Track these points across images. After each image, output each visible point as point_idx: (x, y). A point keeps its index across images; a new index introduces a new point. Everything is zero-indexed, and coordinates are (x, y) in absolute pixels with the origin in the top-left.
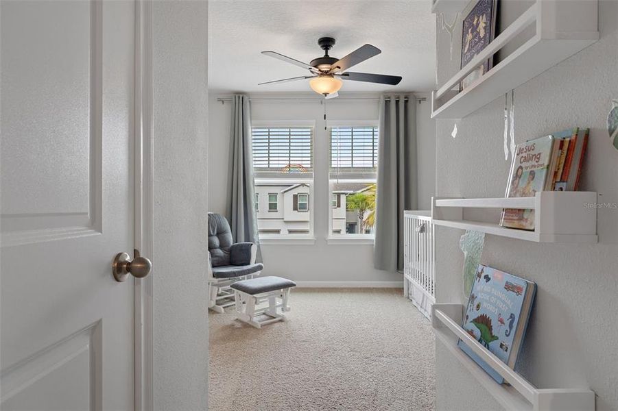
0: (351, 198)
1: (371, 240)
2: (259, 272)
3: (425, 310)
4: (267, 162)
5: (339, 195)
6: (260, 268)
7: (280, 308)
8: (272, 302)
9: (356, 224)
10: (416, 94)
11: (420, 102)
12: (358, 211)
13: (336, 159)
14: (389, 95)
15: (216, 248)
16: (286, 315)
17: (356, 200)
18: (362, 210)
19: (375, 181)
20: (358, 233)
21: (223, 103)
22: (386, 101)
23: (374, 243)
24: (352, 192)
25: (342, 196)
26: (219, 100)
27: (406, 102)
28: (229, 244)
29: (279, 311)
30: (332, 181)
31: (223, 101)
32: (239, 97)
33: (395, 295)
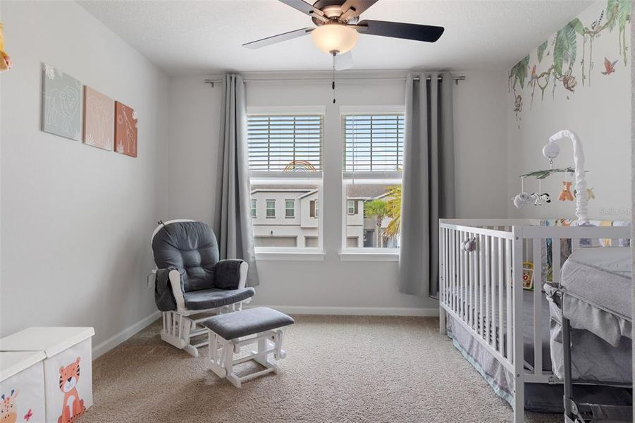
0: (369, 204)
1: (397, 256)
2: (250, 298)
3: (476, 361)
4: (267, 158)
5: (356, 202)
6: (250, 294)
7: (273, 354)
8: (262, 346)
9: (373, 231)
10: (452, 72)
11: (457, 83)
12: (376, 217)
13: (351, 154)
14: (418, 74)
15: (195, 266)
16: (279, 364)
17: (373, 207)
18: (380, 217)
19: (400, 181)
20: (375, 247)
21: (213, 86)
22: (414, 81)
23: (399, 261)
24: (369, 198)
25: (359, 202)
26: (207, 81)
27: (440, 82)
28: (214, 261)
29: (270, 359)
30: (346, 182)
31: (212, 83)
32: (231, 78)
33: (427, 328)
